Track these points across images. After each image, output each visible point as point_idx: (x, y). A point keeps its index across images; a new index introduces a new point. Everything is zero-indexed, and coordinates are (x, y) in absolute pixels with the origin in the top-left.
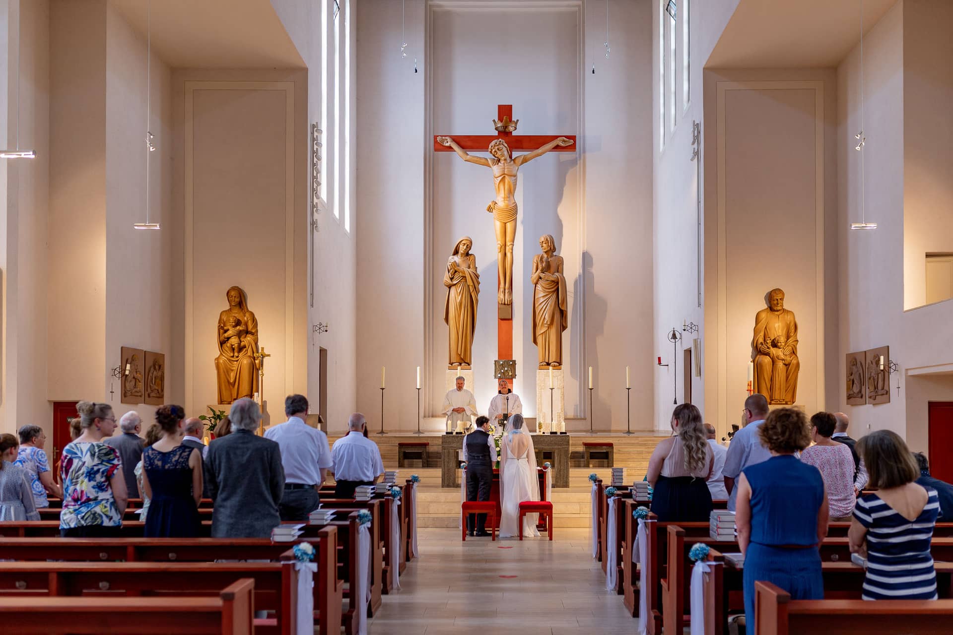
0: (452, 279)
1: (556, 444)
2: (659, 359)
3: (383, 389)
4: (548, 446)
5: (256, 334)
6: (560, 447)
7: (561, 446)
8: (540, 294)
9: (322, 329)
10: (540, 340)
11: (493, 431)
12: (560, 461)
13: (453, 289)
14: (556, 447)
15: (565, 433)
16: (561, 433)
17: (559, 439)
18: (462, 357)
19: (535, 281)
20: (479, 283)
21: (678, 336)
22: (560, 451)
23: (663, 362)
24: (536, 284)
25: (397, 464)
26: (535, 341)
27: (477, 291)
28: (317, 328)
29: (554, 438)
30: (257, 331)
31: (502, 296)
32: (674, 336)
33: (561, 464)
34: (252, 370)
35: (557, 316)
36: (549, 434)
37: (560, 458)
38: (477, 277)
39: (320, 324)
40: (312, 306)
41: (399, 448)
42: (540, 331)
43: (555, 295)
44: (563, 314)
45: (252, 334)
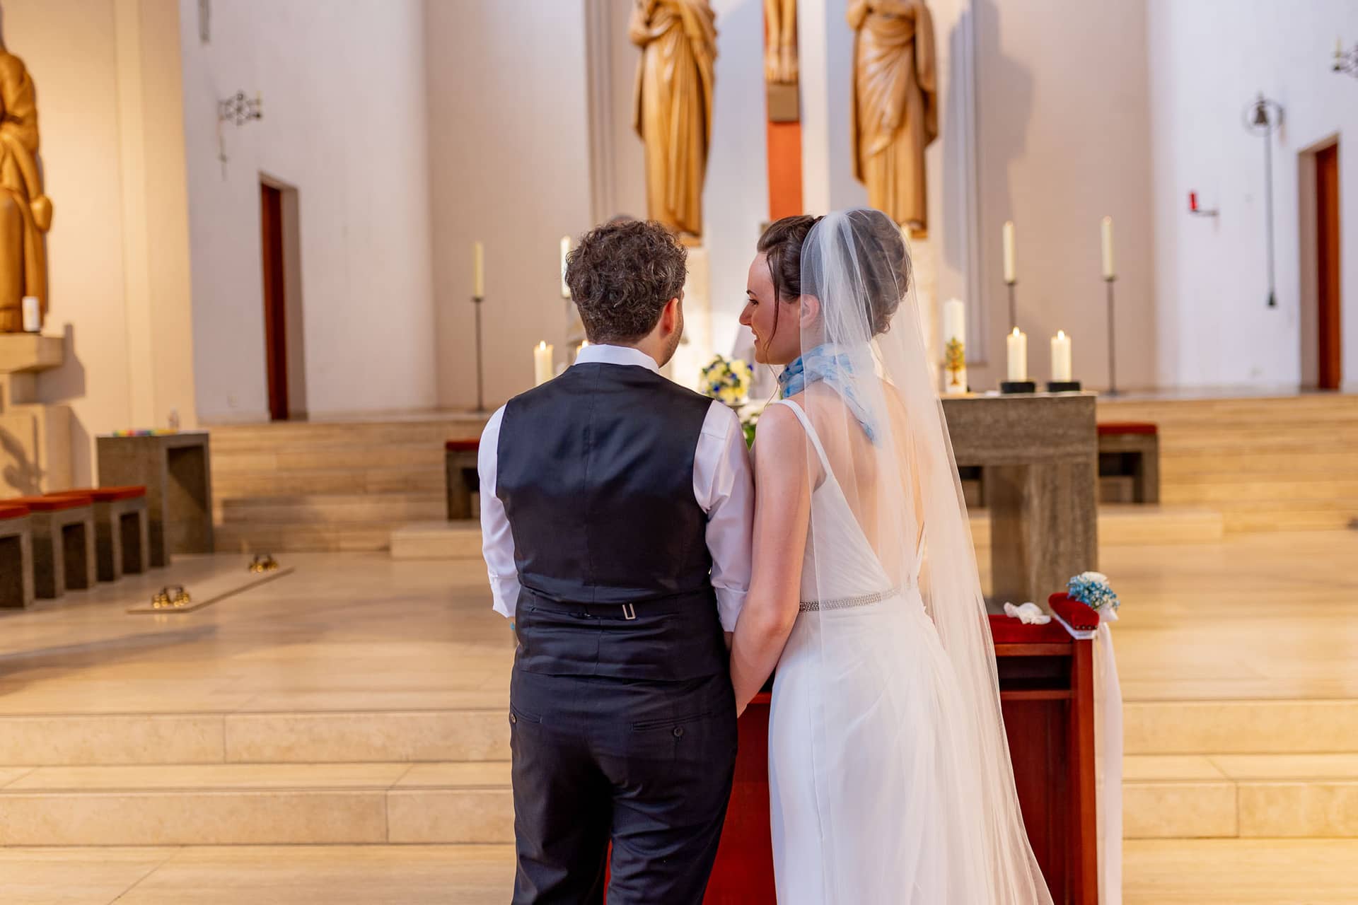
0: (648, 23)
1: (1031, 438)
2: (1193, 198)
3: (478, 301)
4: (996, 447)
5: (29, 122)
6: (1051, 451)
7: (1057, 445)
8: (871, 50)
9: (247, 110)
10: (872, 168)
11: (737, 383)
12: (1054, 518)
13: (653, 51)
14: (1033, 451)
15: (1074, 386)
16: (1055, 387)
17: (1046, 413)
18: (680, 216)
19: (856, 21)
20: (715, 33)
21: (1272, 113)
22: (1055, 468)
23: (1203, 203)
24: (859, 28)
25: (442, 508)
26: (860, 174)
27: (712, 54)
28: (232, 109)
29: (1023, 411)
30: (34, 114)
31: (773, 62)
32: (1262, 118)
33: (1061, 529)
34: (17, 232)
35: (915, 108)
36: (995, 394)
37: (1054, 504)
38: (711, 16)
39: (241, 97)
40: (205, 37)
41: (448, 457)
42: (874, 144)
43: (906, 57)
44: (927, 100)
45: (18, 121)
